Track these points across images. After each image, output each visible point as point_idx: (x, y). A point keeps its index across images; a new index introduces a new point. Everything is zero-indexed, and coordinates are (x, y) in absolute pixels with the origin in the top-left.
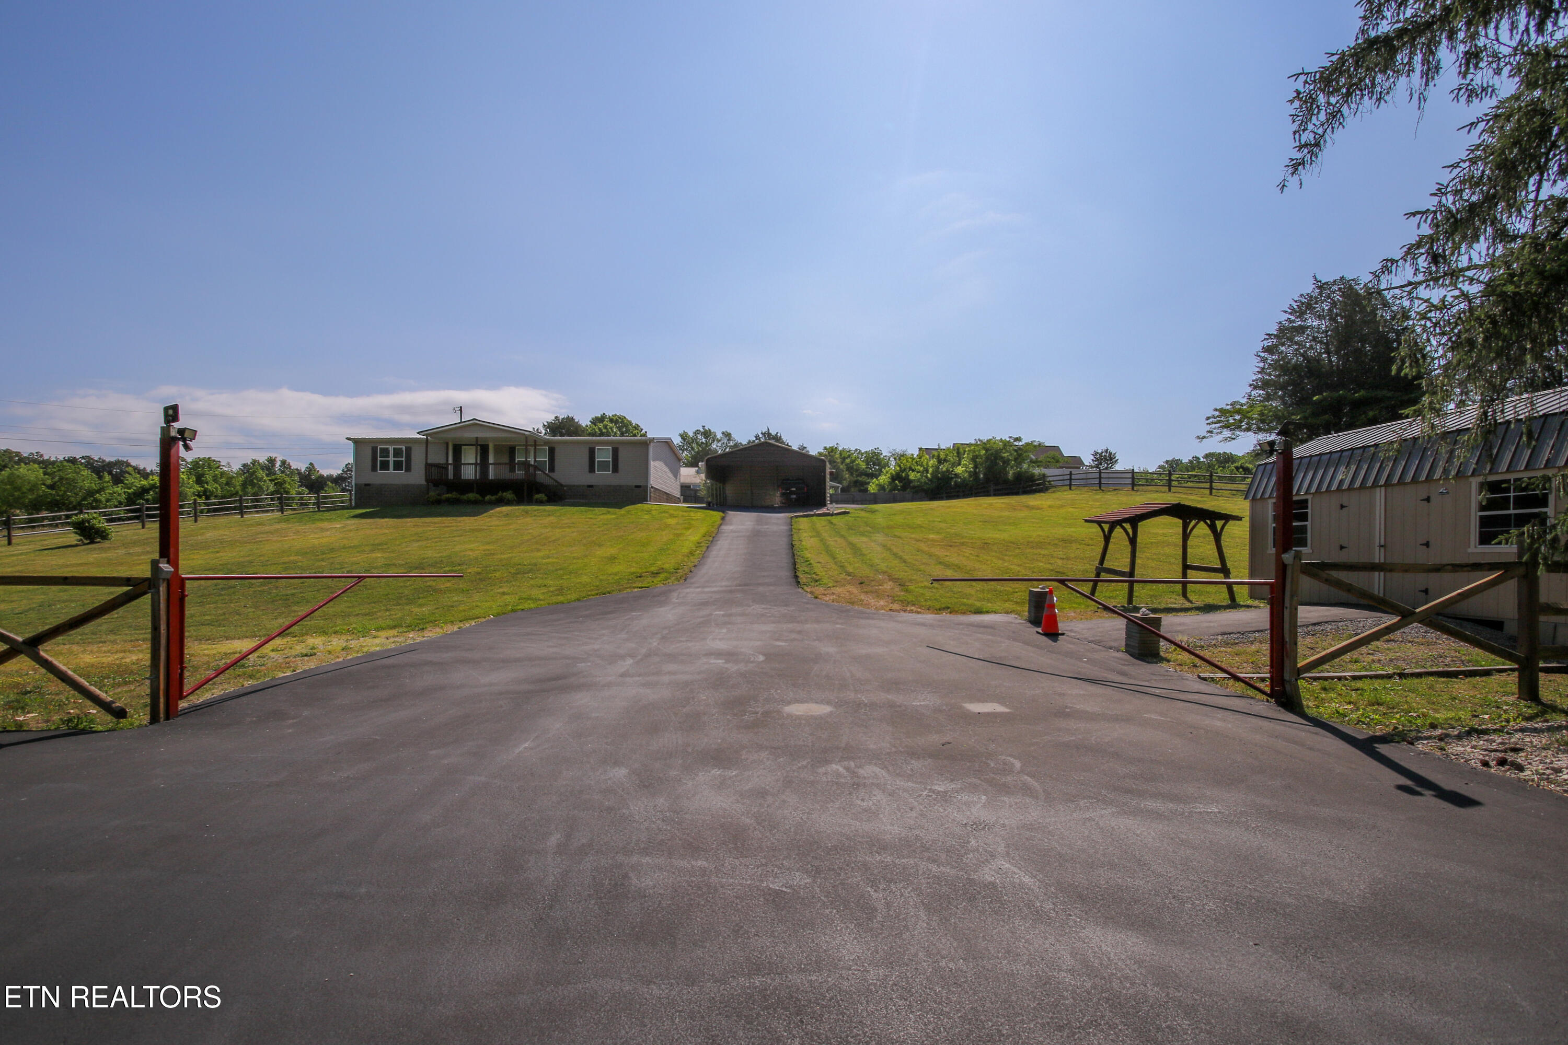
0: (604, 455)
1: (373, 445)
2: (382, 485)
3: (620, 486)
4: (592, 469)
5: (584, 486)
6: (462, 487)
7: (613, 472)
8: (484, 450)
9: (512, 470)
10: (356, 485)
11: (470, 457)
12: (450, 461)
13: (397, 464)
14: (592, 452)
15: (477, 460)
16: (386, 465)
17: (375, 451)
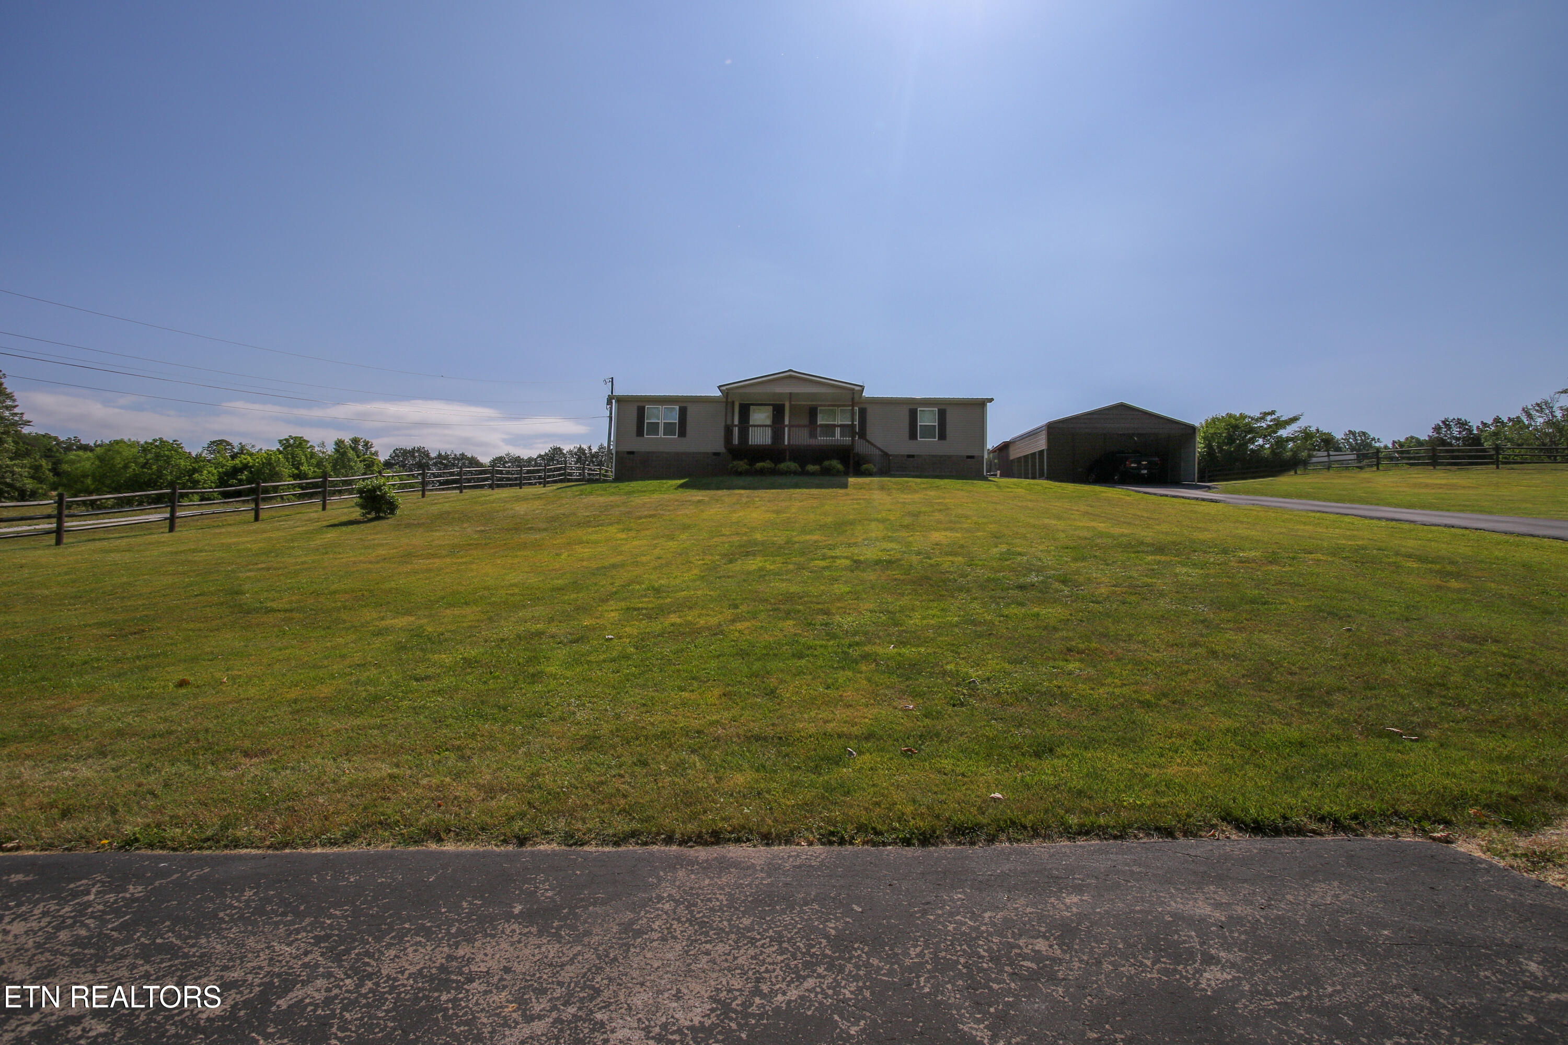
0: (927, 419)
1: (641, 404)
2: (649, 453)
3: (949, 457)
4: (913, 435)
5: (902, 456)
6: (753, 455)
7: (939, 439)
8: (778, 411)
9: (813, 435)
10: (617, 452)
11: (761, 417)
12: (736, 422)
13: (669, 428)
14: (913, 414)
15: (769, 422)
16: (654, 428)
17: (641, 412)
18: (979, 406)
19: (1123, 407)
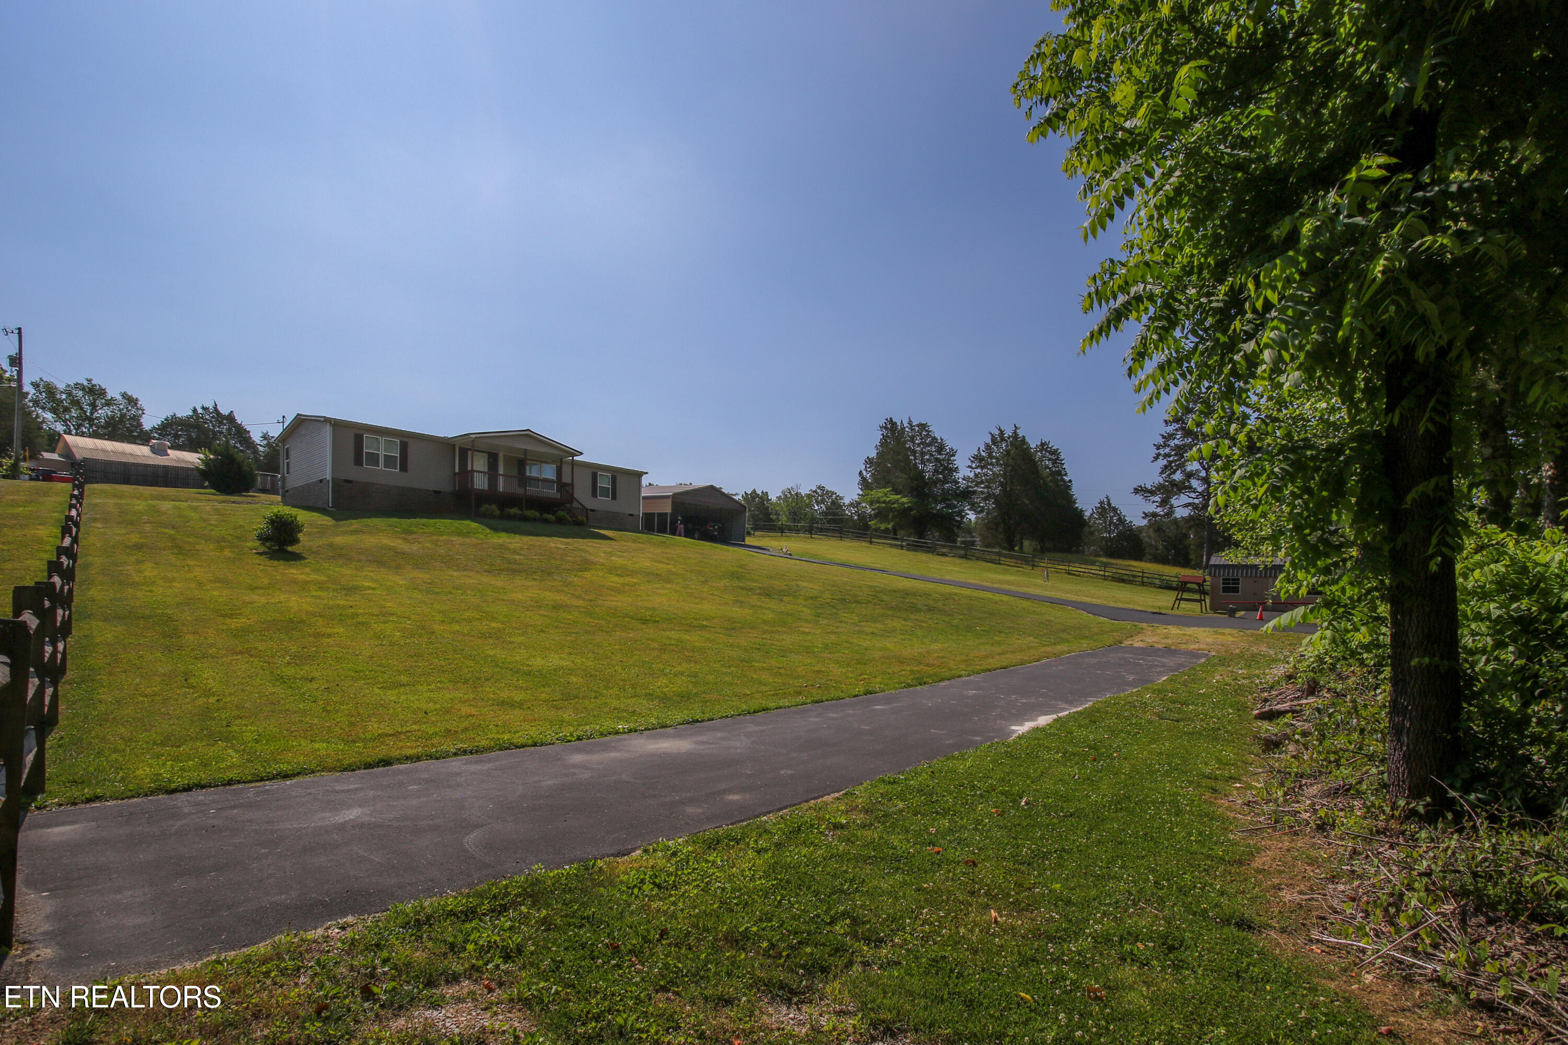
0: (604, 483)
1: (361, 432)
2: (369, 485)
3: (618, 514)
4: (594, 494)
7: (612, 499)
8: (493, 459)
10: (333, 479)
11: (479, 464)
13: (389, 460)
14: (594, 477)
15: (486, 470)
16: (374, 459)
17: (359, 440)
18: (639, 475)
19: (712, 488)
